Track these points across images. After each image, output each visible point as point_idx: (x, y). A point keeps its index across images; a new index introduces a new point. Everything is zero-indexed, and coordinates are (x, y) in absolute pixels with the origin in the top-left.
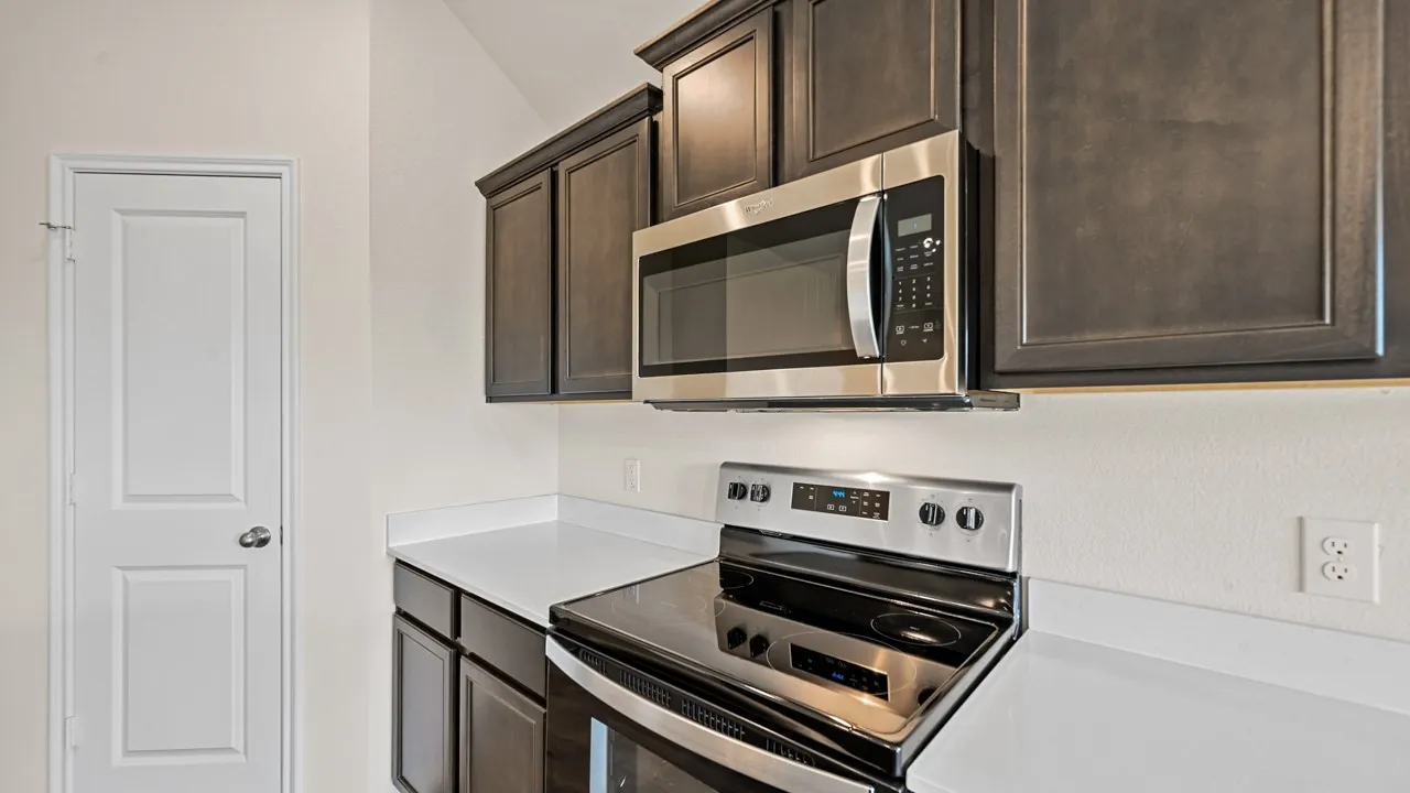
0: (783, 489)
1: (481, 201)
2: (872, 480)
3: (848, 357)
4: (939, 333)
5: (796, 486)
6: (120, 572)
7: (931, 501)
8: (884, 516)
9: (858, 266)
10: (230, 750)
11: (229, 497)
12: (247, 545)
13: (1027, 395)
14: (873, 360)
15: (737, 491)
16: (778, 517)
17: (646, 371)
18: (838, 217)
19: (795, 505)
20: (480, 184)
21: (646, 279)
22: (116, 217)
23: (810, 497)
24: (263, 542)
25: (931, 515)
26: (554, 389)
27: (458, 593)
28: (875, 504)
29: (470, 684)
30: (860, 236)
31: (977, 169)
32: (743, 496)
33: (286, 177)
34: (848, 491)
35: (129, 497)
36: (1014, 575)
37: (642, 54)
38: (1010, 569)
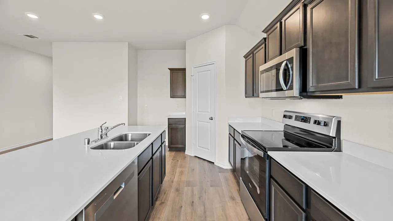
1: (245, 59)
4: (293, 86)
5: (296, 116)
6: (198, 122)
7: (318, 120)
8: (309, 123)
10: (208, 149)
11: (208, 112)
12: (210, 119)
14: (285, 90)
17: (261, 92)
18: (279, 65)
19: (295, 120)
20: (244, 57)
21: (261, 75)
22: (197, 73)
23: (298, 118)
24: (212, 119)
26: (253, 95)
27: (234, 129)
28: (308, 120)
29: (235, 144)
32: (286, 117)
33: (215, 64)
35: (199, 112)
36: (335, 138)
37: (263, 32)
38: (332, 133)
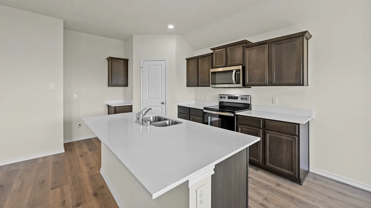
0: (227, 97)
1: (186, 61)
2: (237, 96)
3: (233, 84)
4: (240, 82)
6: (147, 107)
7: (242, 97)
9: (234, 75)
11: (159, 98)
12: (162, 104)
13: (252, 87)
14: (235, 84)
15: (221, 97)
16: (226, 100)
17: (212, 84)
18: (232, 71)
19: (228, 99)
20: (186, 59)
21: (211, 74)
22: (147, 66)
23: (230, 97)
25: (242, 99)
26: (198, 86)
27: (189, 108)
28: (236, 98)
30: (234, 72)
31: (244, 68)
32: (222, 98)
33: (166, 61)
34: (234, 97)
35: (148, 98)
36: (250, 104)
37: (211, 49)
38: (249, 103)
